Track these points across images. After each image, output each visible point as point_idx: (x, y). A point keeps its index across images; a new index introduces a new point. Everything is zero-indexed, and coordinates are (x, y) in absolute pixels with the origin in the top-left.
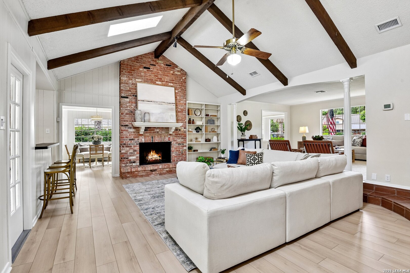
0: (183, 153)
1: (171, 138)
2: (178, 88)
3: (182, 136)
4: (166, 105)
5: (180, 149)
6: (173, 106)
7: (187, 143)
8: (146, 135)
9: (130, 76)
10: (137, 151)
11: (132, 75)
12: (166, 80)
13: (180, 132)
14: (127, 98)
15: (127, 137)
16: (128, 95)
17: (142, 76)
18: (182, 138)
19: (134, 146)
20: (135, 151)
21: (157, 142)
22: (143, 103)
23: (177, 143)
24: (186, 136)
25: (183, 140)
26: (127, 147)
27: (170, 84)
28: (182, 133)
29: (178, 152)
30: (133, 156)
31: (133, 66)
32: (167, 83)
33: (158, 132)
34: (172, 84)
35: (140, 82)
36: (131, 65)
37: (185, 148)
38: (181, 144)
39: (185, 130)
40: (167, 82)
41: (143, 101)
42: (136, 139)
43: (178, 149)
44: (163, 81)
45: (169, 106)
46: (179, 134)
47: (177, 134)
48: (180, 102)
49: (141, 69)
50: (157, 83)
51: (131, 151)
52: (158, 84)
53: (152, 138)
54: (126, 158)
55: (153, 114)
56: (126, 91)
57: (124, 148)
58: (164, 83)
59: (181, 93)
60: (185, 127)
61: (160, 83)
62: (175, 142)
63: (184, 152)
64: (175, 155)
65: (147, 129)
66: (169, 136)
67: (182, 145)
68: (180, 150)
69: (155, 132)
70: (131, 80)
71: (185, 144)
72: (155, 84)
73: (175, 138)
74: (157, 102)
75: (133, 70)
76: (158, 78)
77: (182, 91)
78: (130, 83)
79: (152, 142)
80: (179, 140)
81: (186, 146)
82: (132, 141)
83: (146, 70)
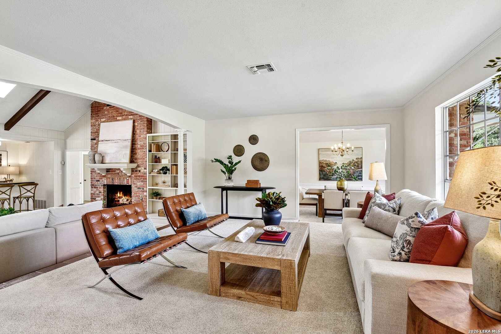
0: (143, 200)
1: (130, 180)
2: (138, 119)
3: (142, 178)
4: (121, 143)
5: (139, 194)
6: (128, 143)
7: (148, 187)
8: (108, 176)
9: (97, 118)
10: (102, 193)
11: (98, 116)
12: (126, 113)
13: (140, 174)
14: (95, 139)
15: (95, 178)
16: (95, 137)
17: (106, 115)
18: (142, 181)
19: (100, 188)
20: (100, 192)
21: (116, 184)
22: (102, 143)
23: (136, 187)
24: (146, 179)
25: (143, 183)
26: (95, 188)
27: (129, 117)
28: (142, 175)
29: (137, 197)
30: (98, 197)
31: (99, 107)
32: (127, 117)
33: (118, 173)
34: (131, 117)
35: (104, 122)
36: (97, 107)
37: (145, 194)
38: (140, 188)
39: (145, 171)
40: (126, 115)
41: (103, 141)
42: (101, 180)
43: (138, 195)
44: (123, 116)
45: (125, 143)
46: (139, 176)
47: (136, 176)
48: (140, 136)
49: (105, 108)
50: (118, 118)
51: (98, 192)
52: (119, 120)
53: (113, 179)
54: (94, 199)
55: (109, 154)
56: (94, 133)
57: (92, 189)
58: (124, 117)
59: (141, 125)
60: (146, 167)
61: (120, 118)
62: (135, 185)
63: (144, 198)
64: (135, 202)
65: (108, 170)
66: (128, 179)
67: (142, 190)
68: (139, 196)
69: (116, 174)
70: (98, 121)
71: (145, 189)
72: (116, 120)
73: (135, 180)
74: (114, 140)
75: (99, 111)
76: (119, 113)
77: (142, 123)
78: (97, 125)
79: (113, 185)
80: (139, 184)
81: (146, 191)
82: (99, 182)
83: (109, 108)
